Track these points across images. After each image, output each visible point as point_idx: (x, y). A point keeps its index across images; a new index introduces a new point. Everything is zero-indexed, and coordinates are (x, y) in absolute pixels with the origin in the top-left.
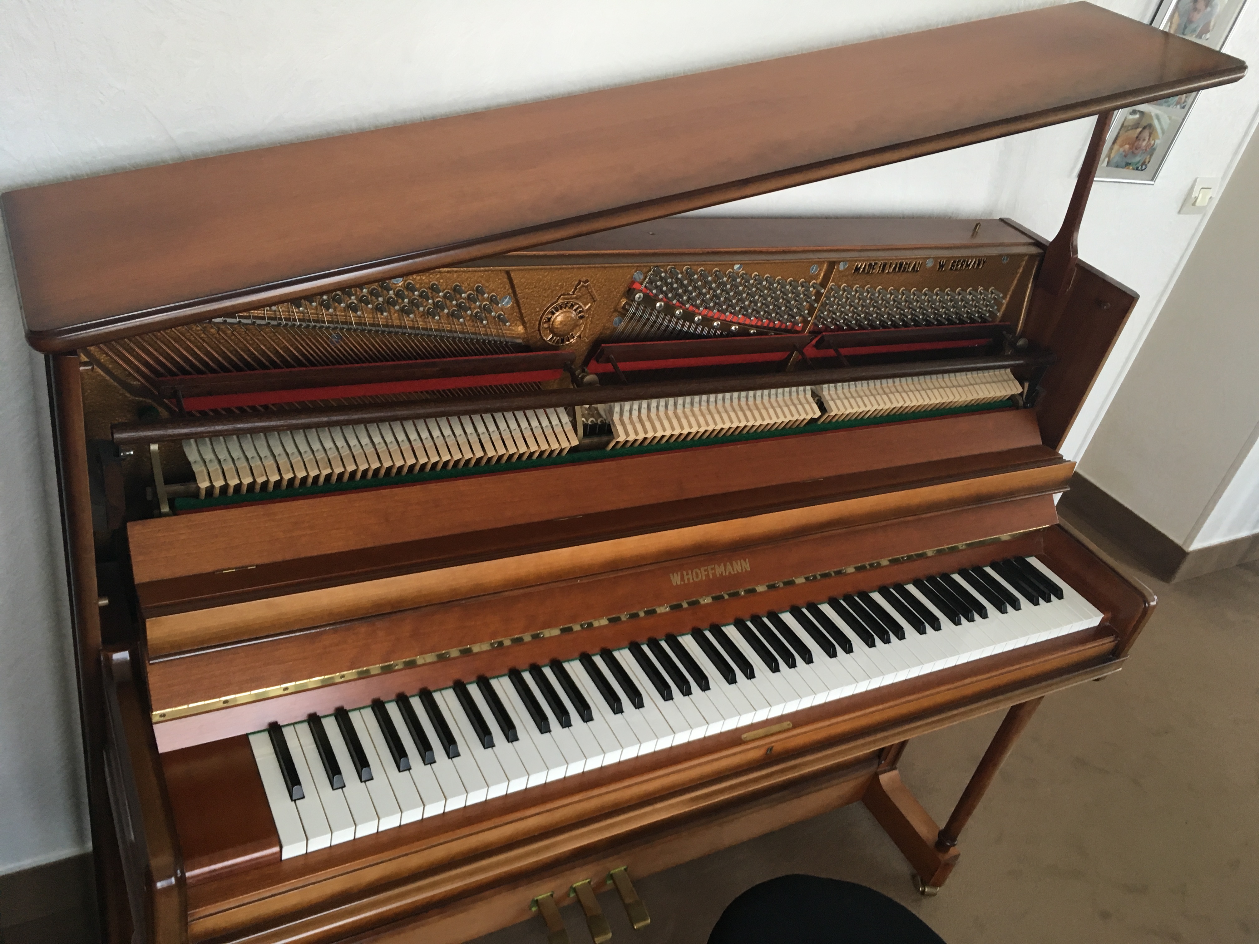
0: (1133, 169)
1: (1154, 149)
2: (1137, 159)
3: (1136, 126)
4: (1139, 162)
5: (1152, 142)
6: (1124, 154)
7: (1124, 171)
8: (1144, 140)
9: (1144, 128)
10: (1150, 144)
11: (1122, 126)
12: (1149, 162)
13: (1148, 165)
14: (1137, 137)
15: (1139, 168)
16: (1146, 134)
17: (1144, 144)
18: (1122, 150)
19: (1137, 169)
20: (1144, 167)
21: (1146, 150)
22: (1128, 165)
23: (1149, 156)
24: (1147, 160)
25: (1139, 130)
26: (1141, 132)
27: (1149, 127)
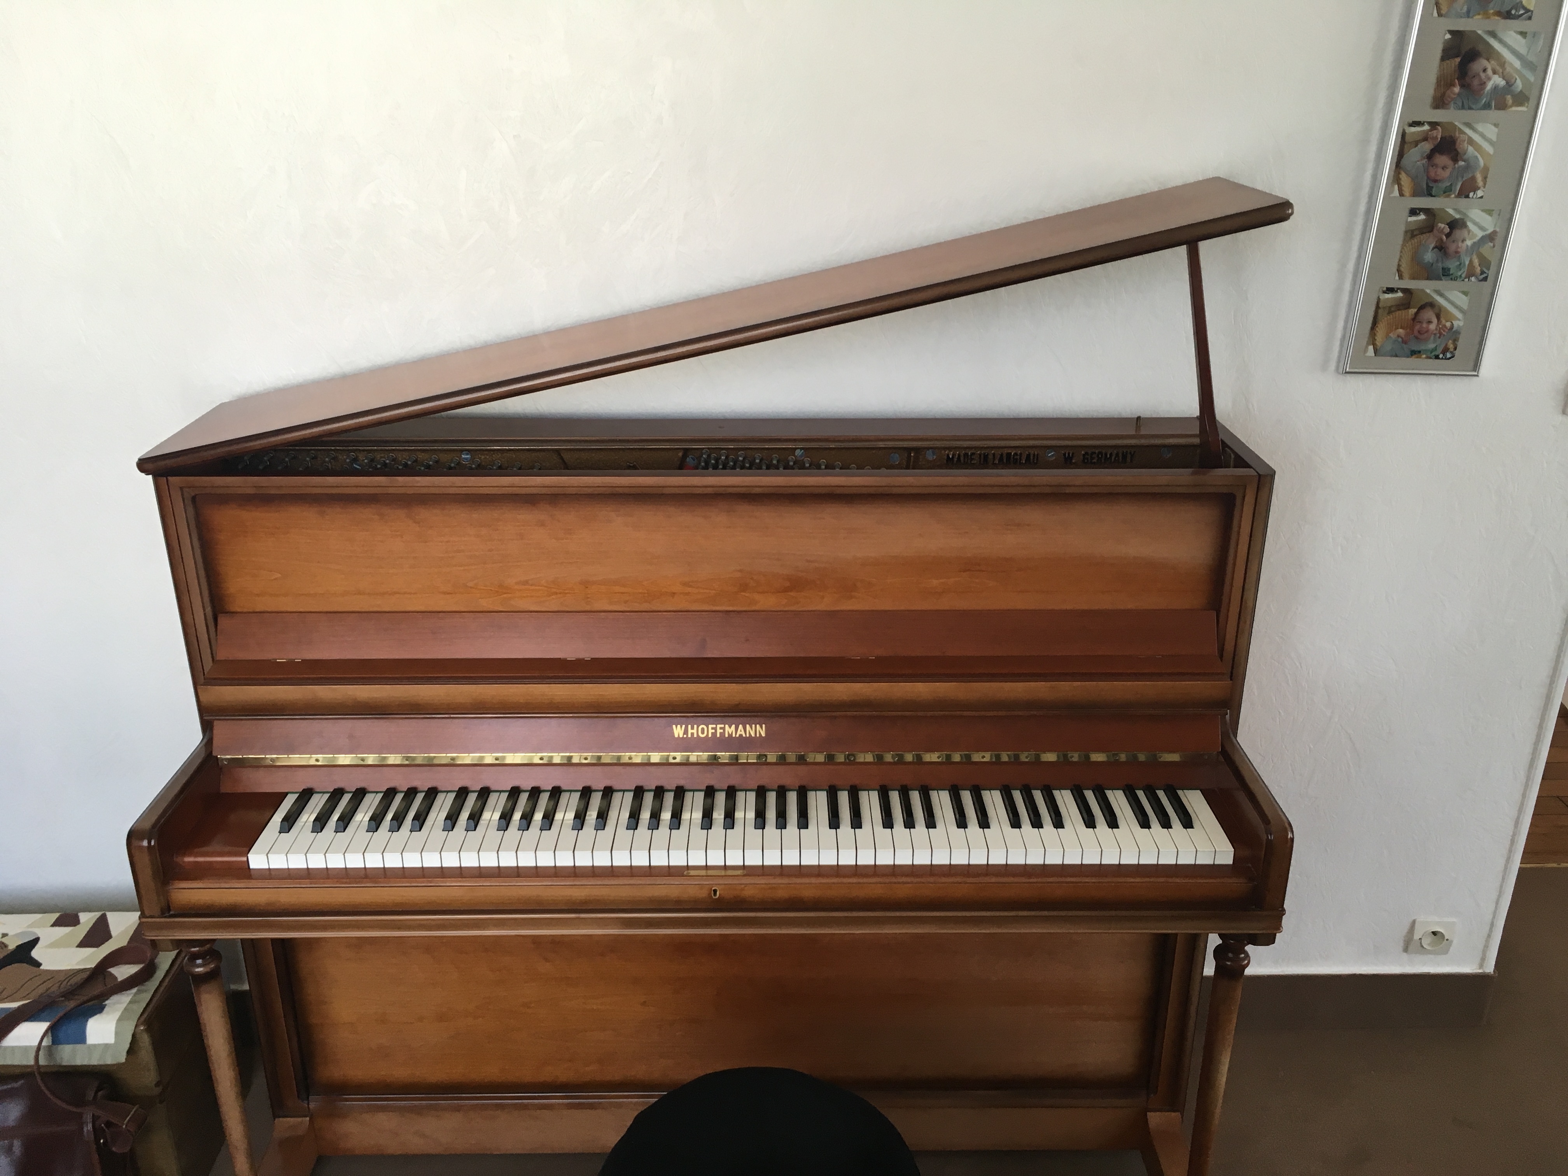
0: (1429, 358)
1: (1458, 333)
2: (1431, 346)
3: (1404, 305)
4: (1435, 349)
5: (1448, 324)
6: (1400, 340)
7: (1413, 360)
8: (1430, 322)
9: (1422, 308)
10: (1445, 326)
11: (1378, 307)
12: (1455, 349)
13: (1457, 353)
14: (1414, 319)
15: (1441, 356)
16: (1429, 314)
17: (1433, 327)
18: (1393, 335)
19: (1437, 357)
20: (1449, 355)
21: (1441, 334)
22: (1414, 353)
23: (1450, 341)
24: (1451, 346)
25: (1413, 311)
26: (1416, 314)
27: (1432, 305)
